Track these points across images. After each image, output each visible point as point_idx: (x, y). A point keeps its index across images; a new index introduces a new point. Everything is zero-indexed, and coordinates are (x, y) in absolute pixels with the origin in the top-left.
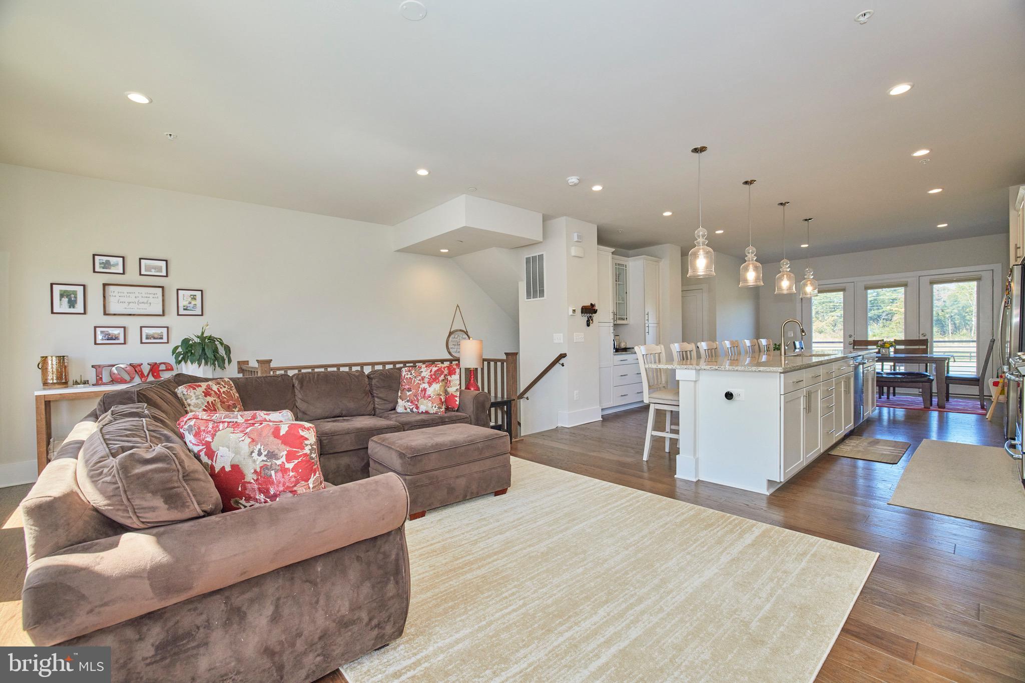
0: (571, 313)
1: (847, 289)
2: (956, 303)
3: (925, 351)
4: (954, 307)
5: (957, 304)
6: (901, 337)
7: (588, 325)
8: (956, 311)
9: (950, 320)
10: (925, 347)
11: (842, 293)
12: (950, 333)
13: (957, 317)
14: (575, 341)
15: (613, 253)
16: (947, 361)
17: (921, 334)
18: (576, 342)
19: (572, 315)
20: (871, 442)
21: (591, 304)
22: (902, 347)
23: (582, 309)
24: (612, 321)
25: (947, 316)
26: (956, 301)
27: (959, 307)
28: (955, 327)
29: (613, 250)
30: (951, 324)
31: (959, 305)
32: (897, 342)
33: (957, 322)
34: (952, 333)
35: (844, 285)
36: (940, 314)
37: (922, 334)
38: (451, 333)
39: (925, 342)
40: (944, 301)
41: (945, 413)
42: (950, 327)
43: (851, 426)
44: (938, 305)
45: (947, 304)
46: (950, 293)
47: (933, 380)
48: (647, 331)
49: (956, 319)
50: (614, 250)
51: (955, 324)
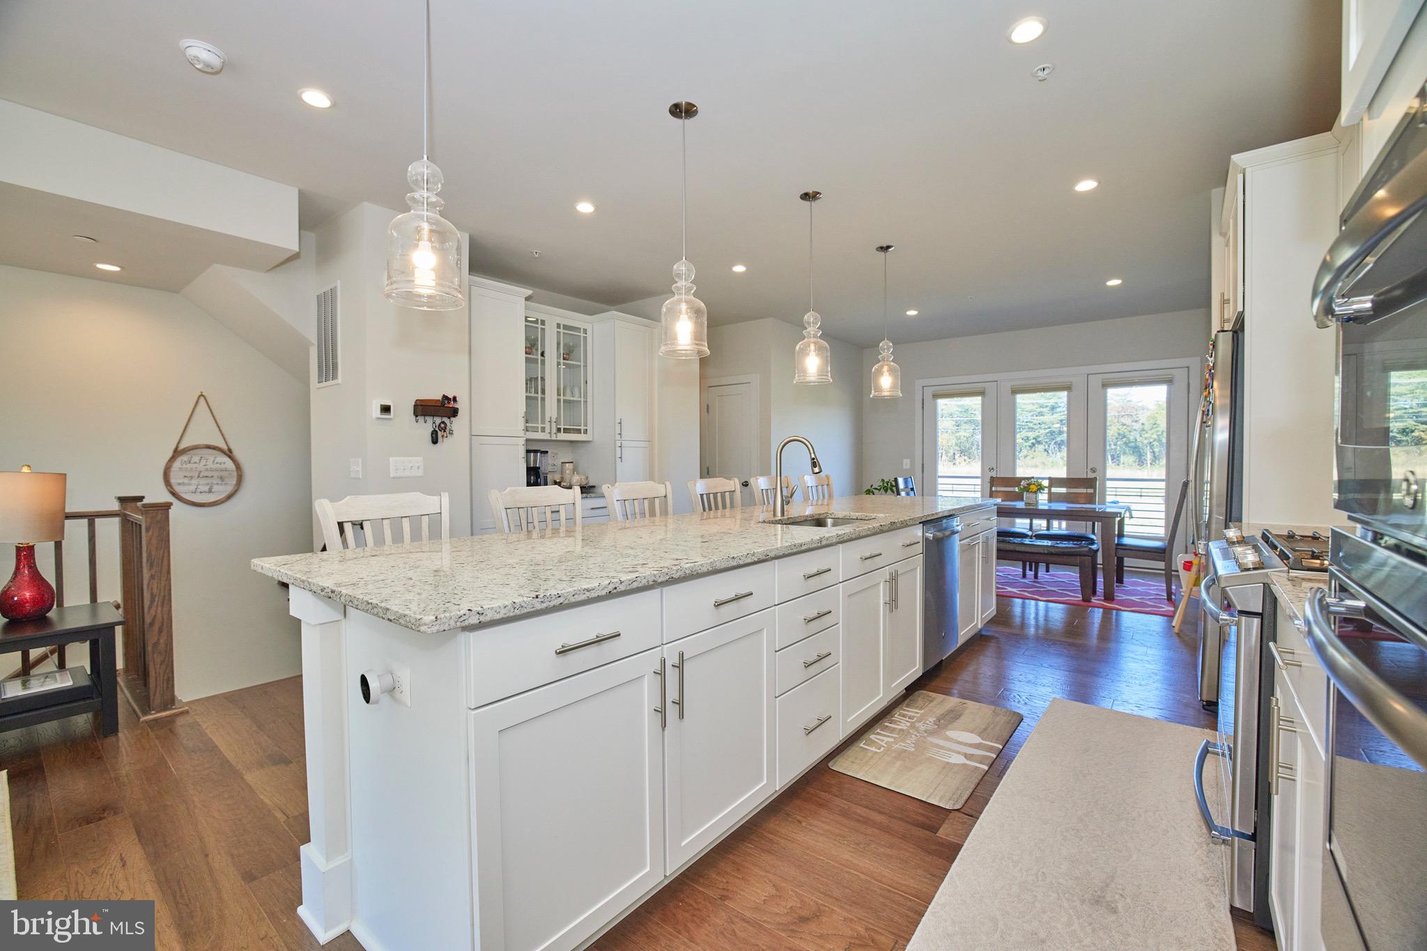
0: (376, 412)
1: (987, 391)
2: (1154, 426)
3: (1090, 499)
4: (1153, 431)
5: (1156, 427)
6: (1062, 473)
7: (435, 441)
8: (1155, 436)
9: (1149, 448)
10: (1090, 491)
11: (979, 398)
12: (1149, 464)
13: (1156, 443)
14: (392, 475)
15: (528, 299)
16: (1118, 519)
17: (1089, 468)
18: (393, 478)
19: (378, 418)
20: (943, 716)
21: (445, 397)
22: (1063, 490)
23: (416, 406)
24: (522, 433)
25: (1146, 442)
26: (1155, 424)
27: (1158, 431)
28: (1154, 457)
29: (529, 292)
30: (1150, 452)
31: (1158, 429)
32: (1054, 482)
33: (1156, 450)
34: (1151, 464)
35: (983, 385)
36: (1138, 440)
37: (1092, 469)
38: (177, 453)
39: (1090, 483)
40: (1143, 424)
41: (1114, 611)
42: (1149, 456)
43: (915, 670)
44: (1136, 428)
45: (1146, 427)
46: (1149, 413)
47: (1097, 550)
48: (618, 455)
49: (1155, 446)
50: (532, 292)
51: (1154, 452)
